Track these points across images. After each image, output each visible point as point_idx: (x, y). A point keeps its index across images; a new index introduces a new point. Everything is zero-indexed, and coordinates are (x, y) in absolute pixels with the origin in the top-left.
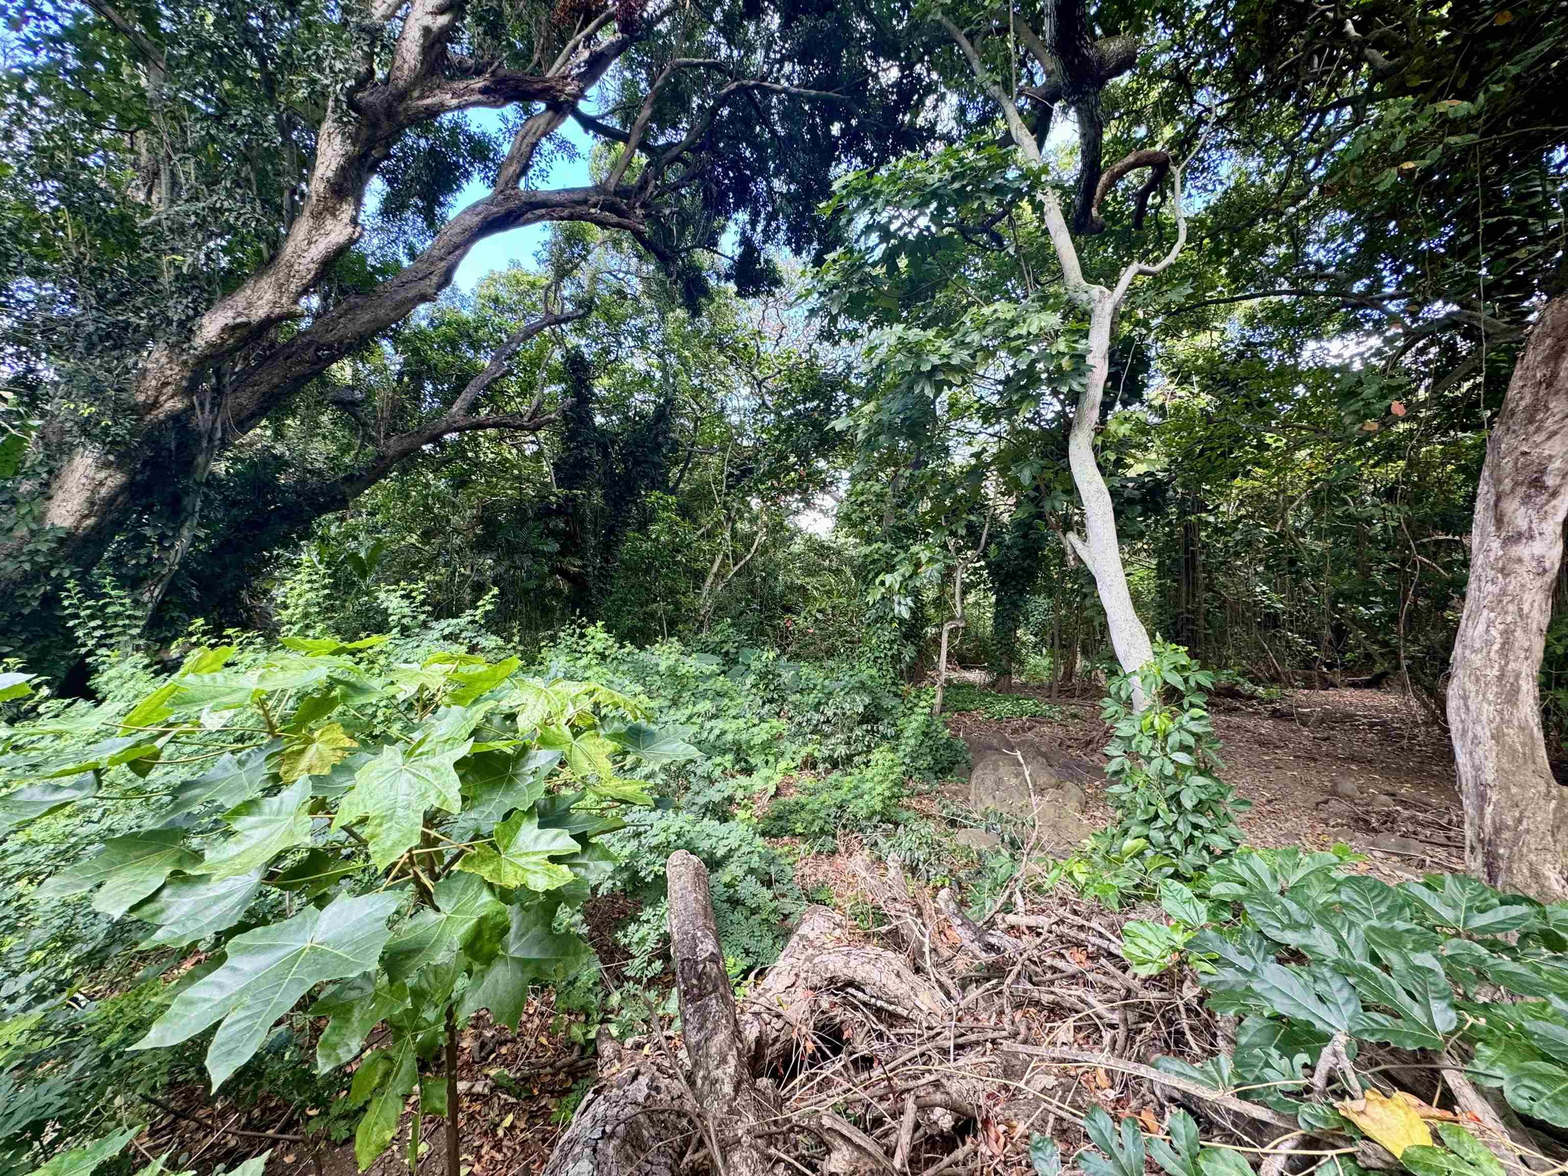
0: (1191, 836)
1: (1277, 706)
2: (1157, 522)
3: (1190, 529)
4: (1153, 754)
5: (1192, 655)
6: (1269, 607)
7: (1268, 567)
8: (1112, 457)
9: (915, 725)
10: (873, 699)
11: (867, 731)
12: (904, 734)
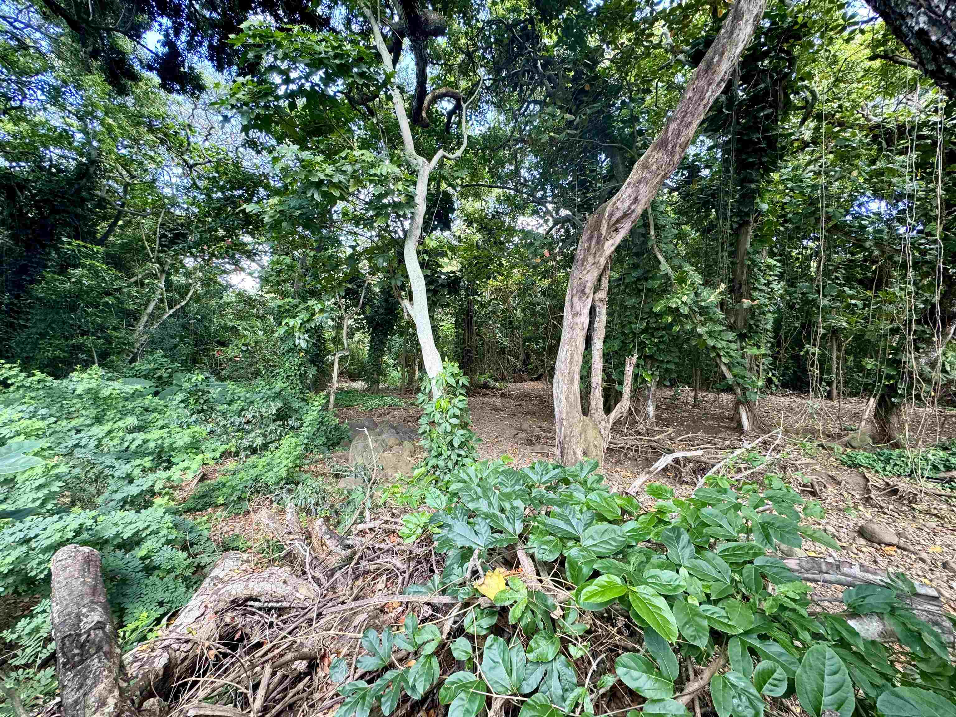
0: (457, 460)
1: (503, 391)
4: (441, 421)
6: (501, 344)
8: (427, 258)
9: (311, 418)
10: (285, 404)
11: (279, 426)
12: (305, 425)
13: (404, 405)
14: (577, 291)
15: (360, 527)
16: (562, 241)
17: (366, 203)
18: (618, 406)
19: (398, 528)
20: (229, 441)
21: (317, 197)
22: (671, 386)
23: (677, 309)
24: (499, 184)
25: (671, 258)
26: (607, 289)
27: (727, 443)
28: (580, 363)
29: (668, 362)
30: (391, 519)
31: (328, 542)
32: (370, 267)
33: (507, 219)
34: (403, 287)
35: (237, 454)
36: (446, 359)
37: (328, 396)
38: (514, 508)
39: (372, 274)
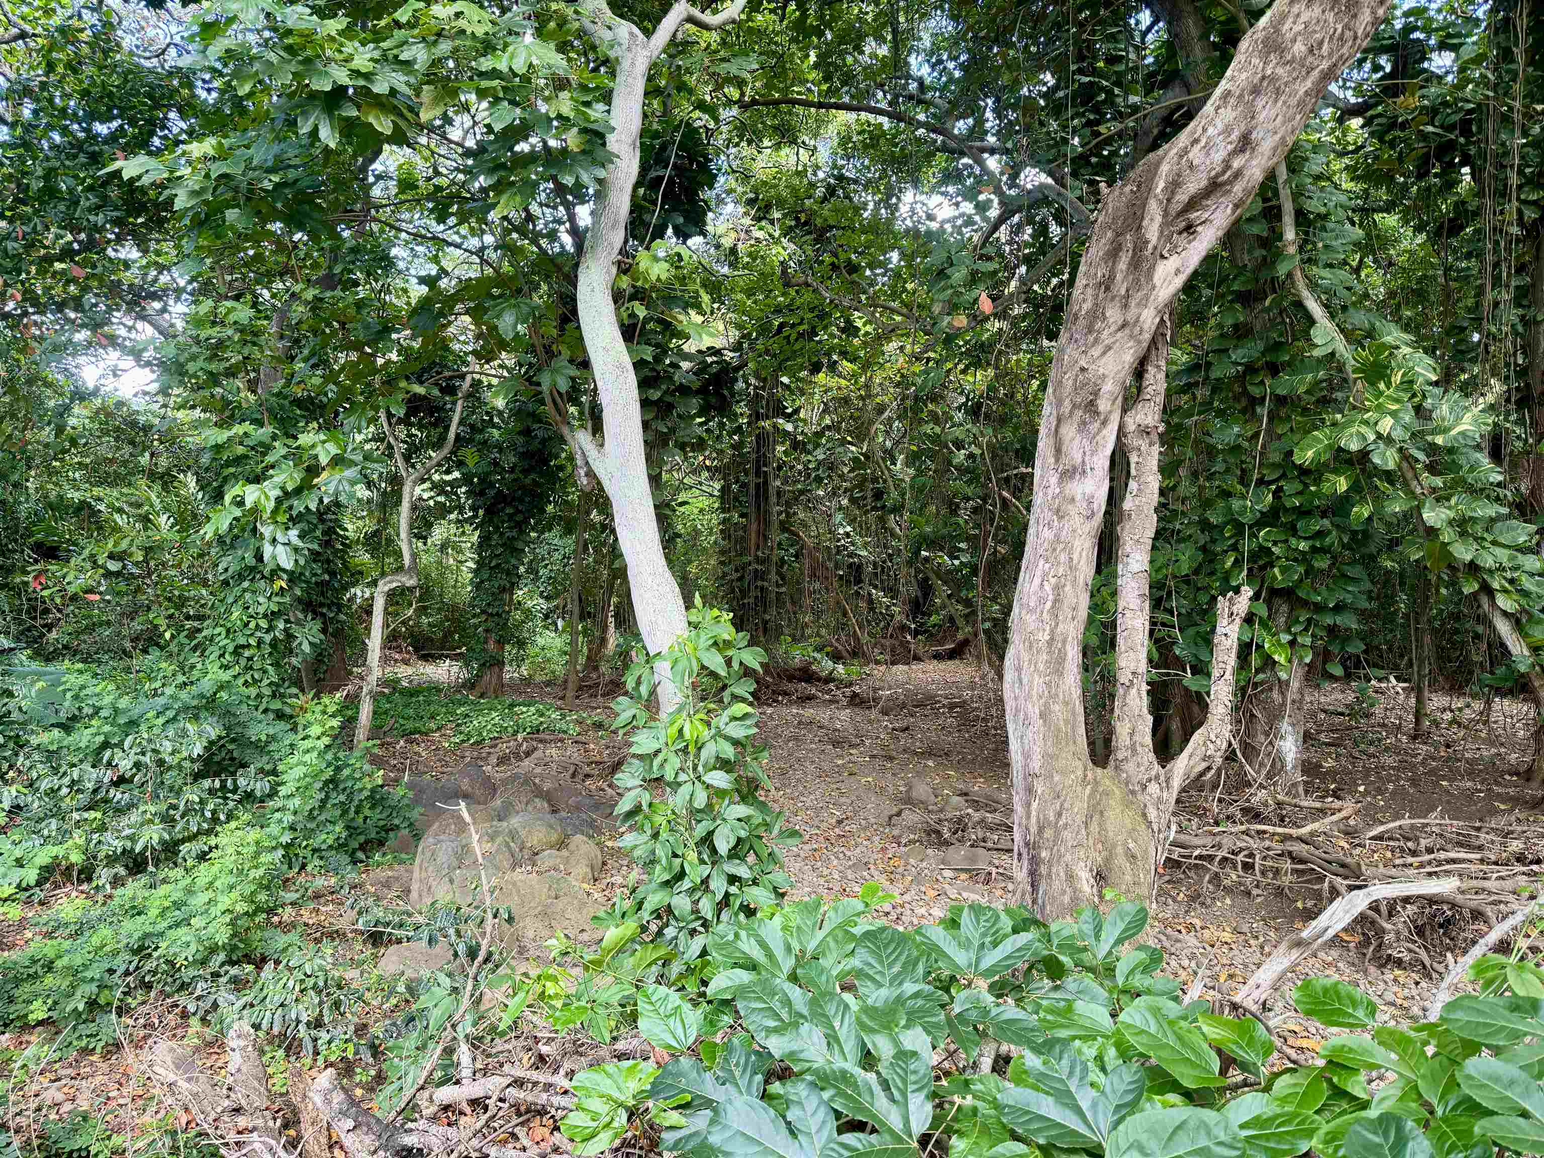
0: (727, 895)
1: (857, 689)
2: (721, 425)
3: (763, 440)
4: (682, 777)
5: (738, 624)
6: (851, 555)
7: (852, 500)
8: (641, 312)
9: (299, 771)
10: (228, 728)
11: (211, 792)
12: (283, 791)
13: (574, 729)
14: (1074, 406)
15: (446, 1094)
16: (1027, 260)
17: (468, 153)
18: (1197, 737)
19: (557, 1100)
20: (64, 834)
21: (328, 137)
22: (1348, 676)
23: (1364, 455)
24: (846, 99)
25: (1344, 308)
26: (1160, 399)
27: (1516, 846)
28: (1083, 613)
29: (1339, 608)
30: (534, 1075)
31: (348, 1141)
32: (478, 337)
33: (870, 199)
34: (573, 396)
35: (86, 874)
36: (698, 600)
37: (353, 701)
38: (904, 1056)
39: (486, 356)
